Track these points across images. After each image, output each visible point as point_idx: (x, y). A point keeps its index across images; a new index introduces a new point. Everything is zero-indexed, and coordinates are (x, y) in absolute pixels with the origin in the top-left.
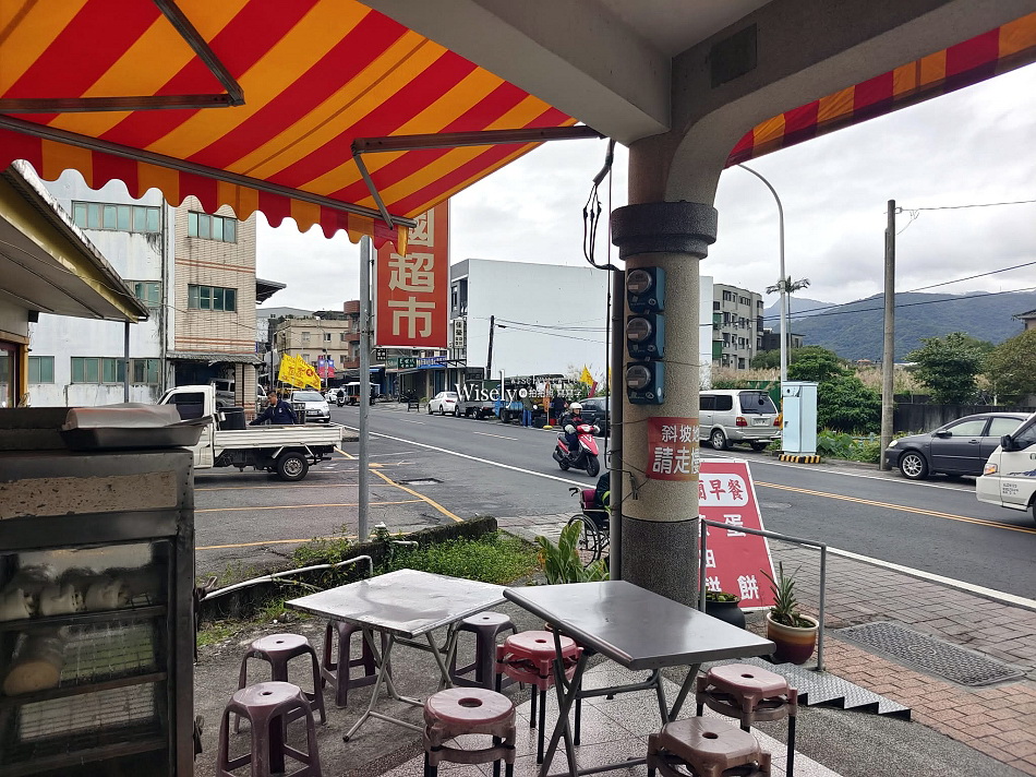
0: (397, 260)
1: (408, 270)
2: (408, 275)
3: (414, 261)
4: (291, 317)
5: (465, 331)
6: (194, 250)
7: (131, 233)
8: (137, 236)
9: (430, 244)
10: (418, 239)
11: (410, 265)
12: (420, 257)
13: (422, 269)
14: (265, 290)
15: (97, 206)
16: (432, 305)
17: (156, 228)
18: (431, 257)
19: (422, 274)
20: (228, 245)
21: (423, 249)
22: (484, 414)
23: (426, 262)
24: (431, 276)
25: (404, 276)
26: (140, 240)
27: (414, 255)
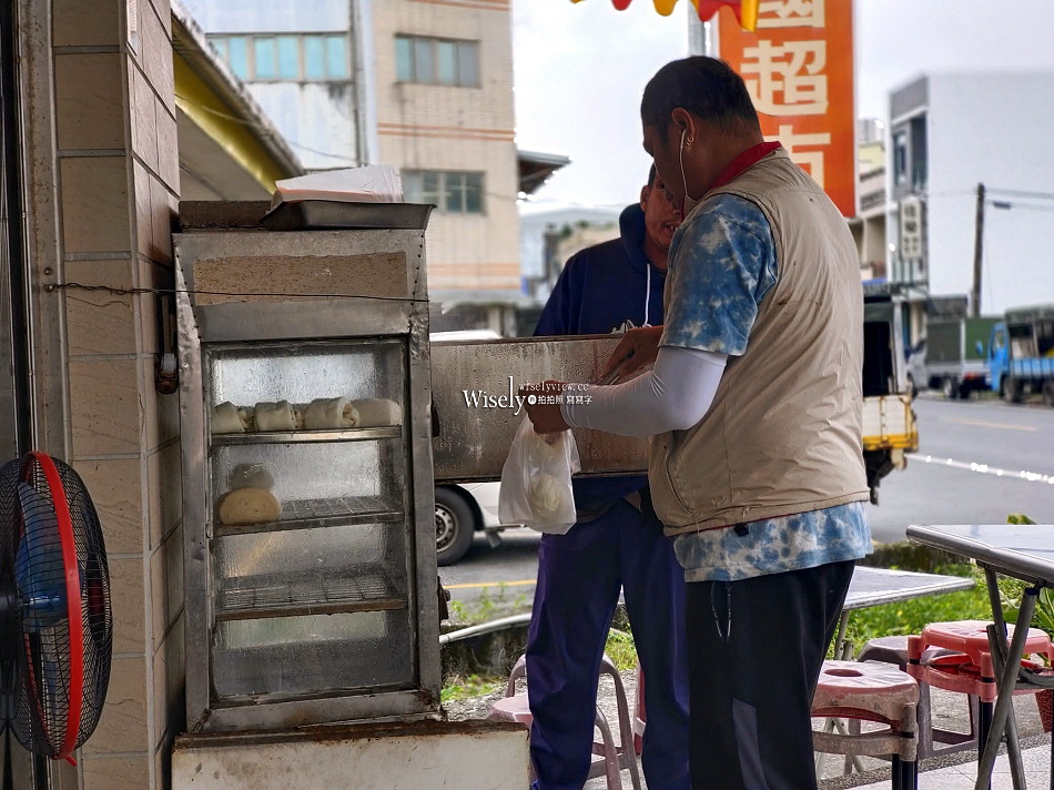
0: (755, 60)
1: (777, 77)
2: (778, 86)
3: (788, 58)
4: (584, 225)
5: (924, 223)
6: (408, 107)
7: (302, 84)
8: (312, 90)
9: (818, 21)
10: (794, 15)
11: (781, 67)
12: (799, 48)
13: (803, 72)
14: (533, 172)
15: (242, 40)
16: (824, 139)
17: (341, 71)
18: (819, 47)
19: (804, 81)
20: (465, 92)
21: (805, 33)
22: (969, 388)
23: (810, 57)
24: (821, 83)
25: (769, 87)
26: (317, 94)
27: (789, 46)
